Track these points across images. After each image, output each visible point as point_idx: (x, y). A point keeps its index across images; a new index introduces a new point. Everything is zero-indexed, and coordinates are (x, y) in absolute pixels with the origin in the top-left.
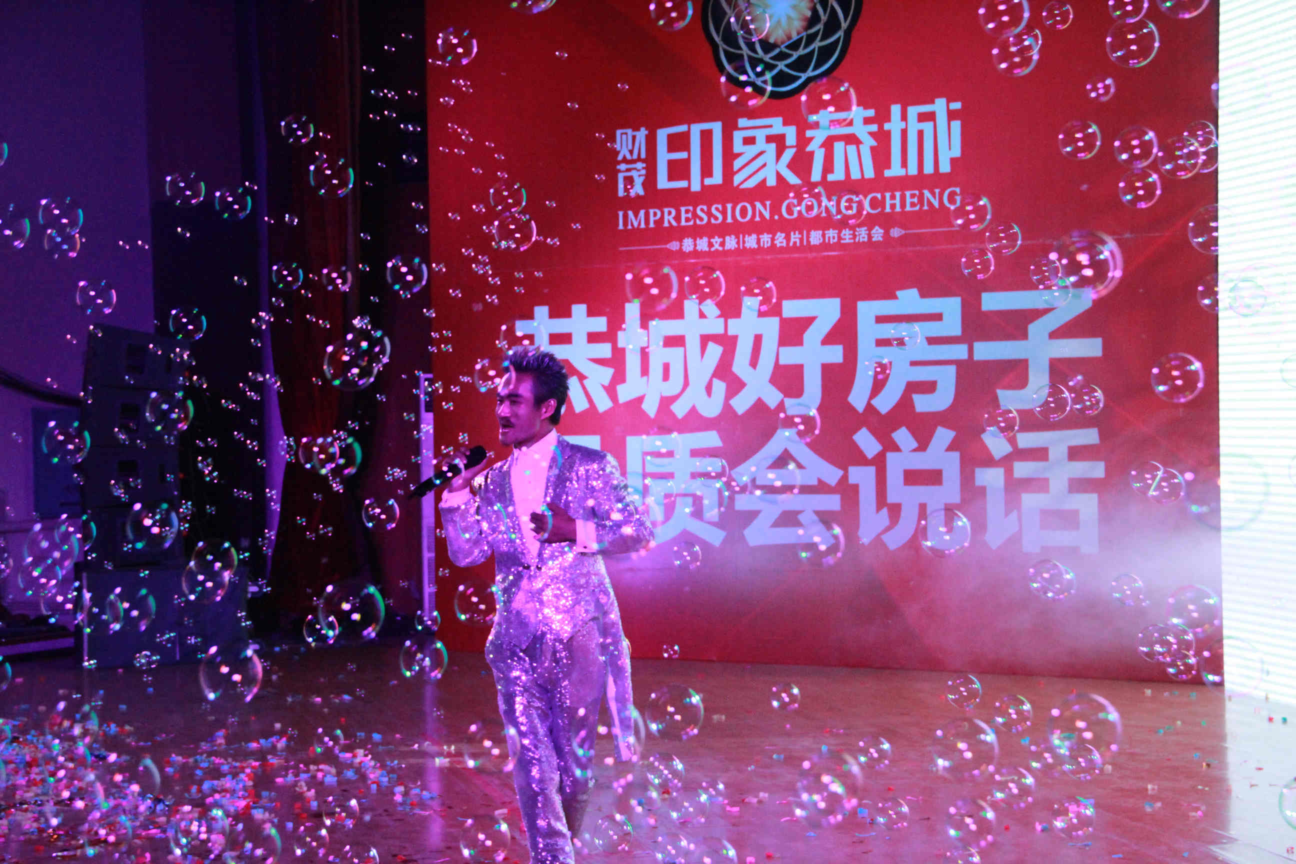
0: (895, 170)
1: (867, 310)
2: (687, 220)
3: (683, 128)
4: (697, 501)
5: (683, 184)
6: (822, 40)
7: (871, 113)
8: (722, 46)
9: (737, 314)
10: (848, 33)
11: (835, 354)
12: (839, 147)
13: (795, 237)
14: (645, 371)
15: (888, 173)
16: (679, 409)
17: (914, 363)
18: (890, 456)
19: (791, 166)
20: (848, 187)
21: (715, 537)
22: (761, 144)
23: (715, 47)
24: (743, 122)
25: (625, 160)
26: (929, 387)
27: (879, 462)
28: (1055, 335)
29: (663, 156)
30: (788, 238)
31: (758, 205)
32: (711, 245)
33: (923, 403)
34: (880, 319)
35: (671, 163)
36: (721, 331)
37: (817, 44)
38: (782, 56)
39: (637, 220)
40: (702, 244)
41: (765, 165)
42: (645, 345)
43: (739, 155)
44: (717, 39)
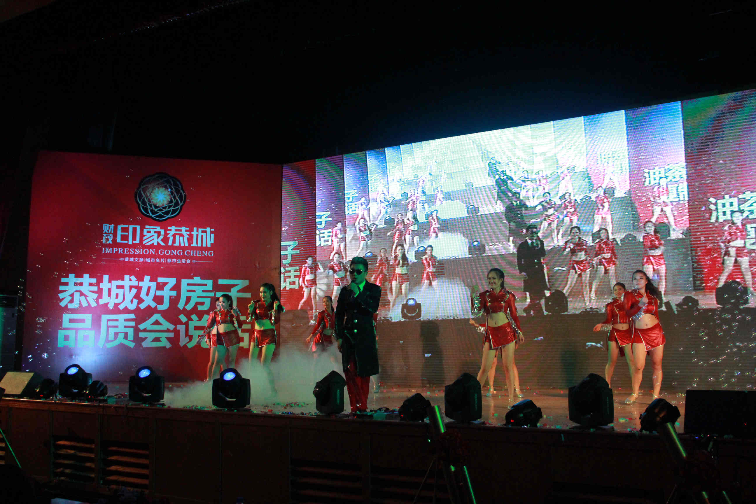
0: (194, 245)
1: (184, 282)
2: (127, 252)
3: (127, 226)
4: (126, 334)
5: (126, 242)
6: (174, 207)
7: (188, 229)
8: (141, 205)
9: (142, 280)
10: (181, 207)
11: (174, 293)
12: (177, 237)
13: (162, 260)
14: (109, 295)
15: (192, 245)
16: (121, 307)
17: (198, 297)
18: (190, 322)
19: (162, 240)
20: (179, 247)
21: (132, 345)
22: (153, 233)
23: (139, 205)
24: (147, 226)
25: (106, 233)
26: (202, 304)
27: (187, 324)
28: (238, 291)
29: (119, 233)
30: (160, 260)
31: (151, 250)
32: (134, 260)
33: (200, 308)
34: (188, 285)
35: (122, 235)
36: (137, 285)
37: (172, 208)
38: (160, 210)
39: (109, 251)
40: (132, 260)
41: (153, 239)
42: (110, 287)
43: (145, 235)
44: (140, 203)
